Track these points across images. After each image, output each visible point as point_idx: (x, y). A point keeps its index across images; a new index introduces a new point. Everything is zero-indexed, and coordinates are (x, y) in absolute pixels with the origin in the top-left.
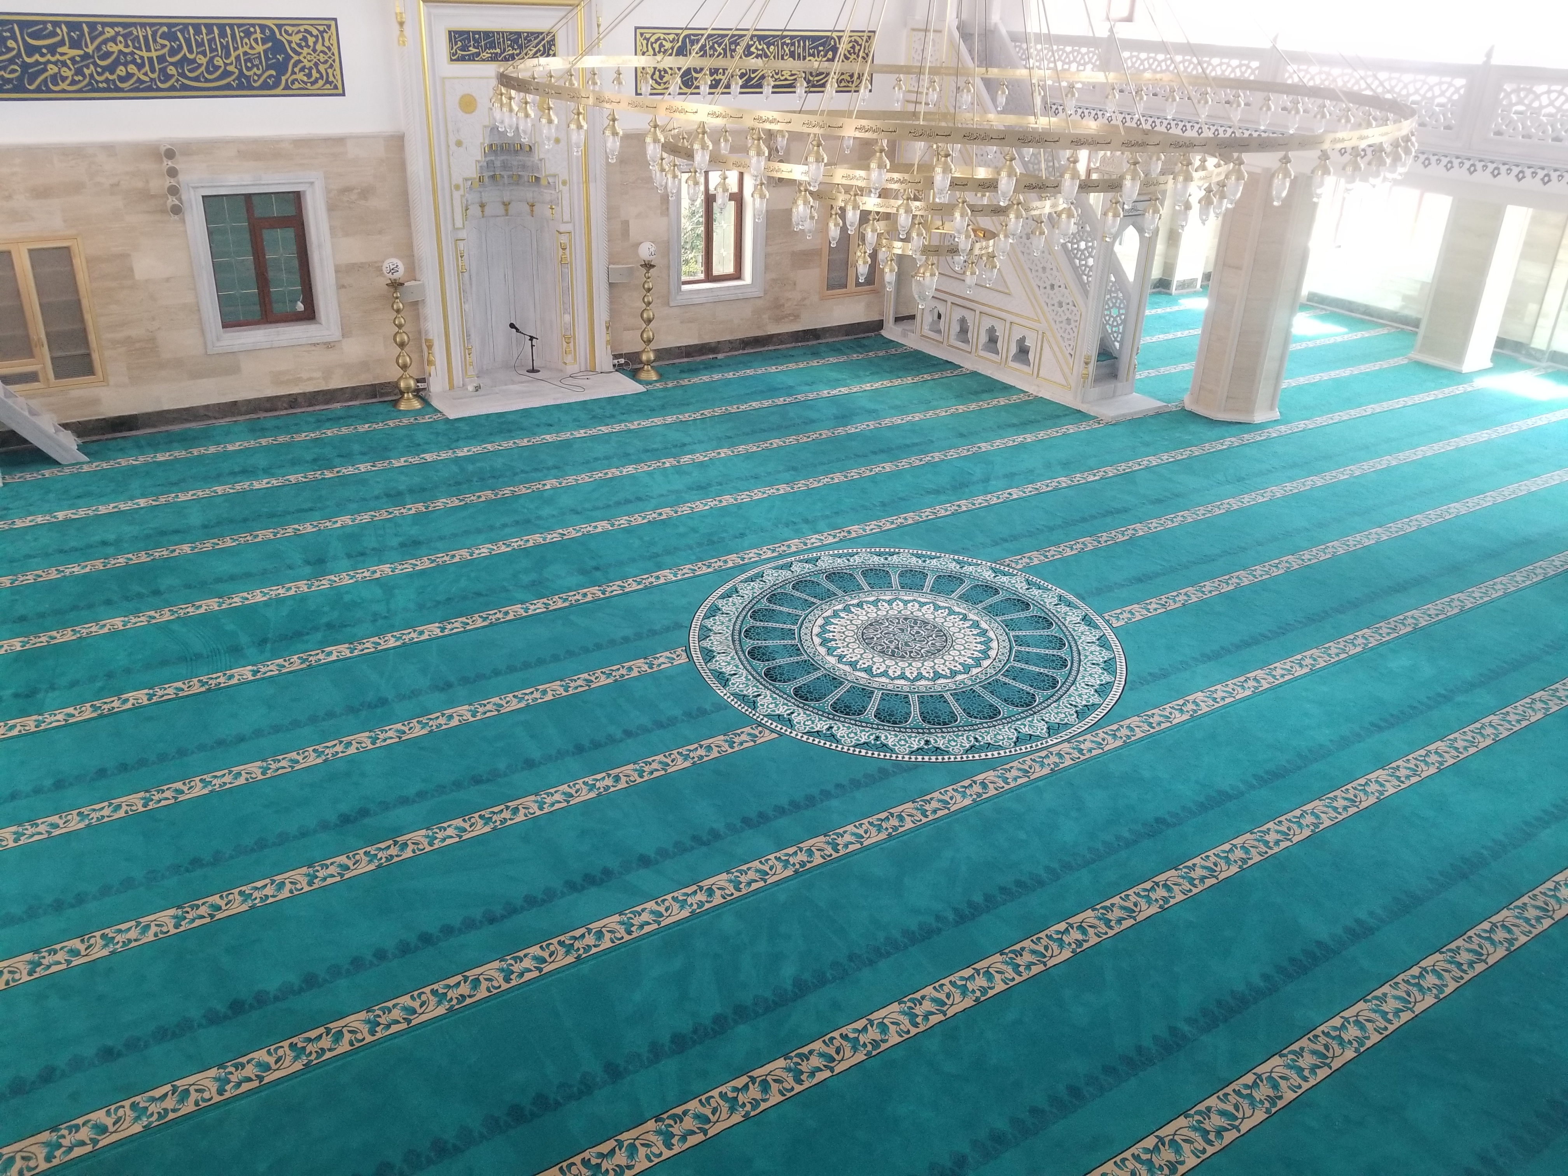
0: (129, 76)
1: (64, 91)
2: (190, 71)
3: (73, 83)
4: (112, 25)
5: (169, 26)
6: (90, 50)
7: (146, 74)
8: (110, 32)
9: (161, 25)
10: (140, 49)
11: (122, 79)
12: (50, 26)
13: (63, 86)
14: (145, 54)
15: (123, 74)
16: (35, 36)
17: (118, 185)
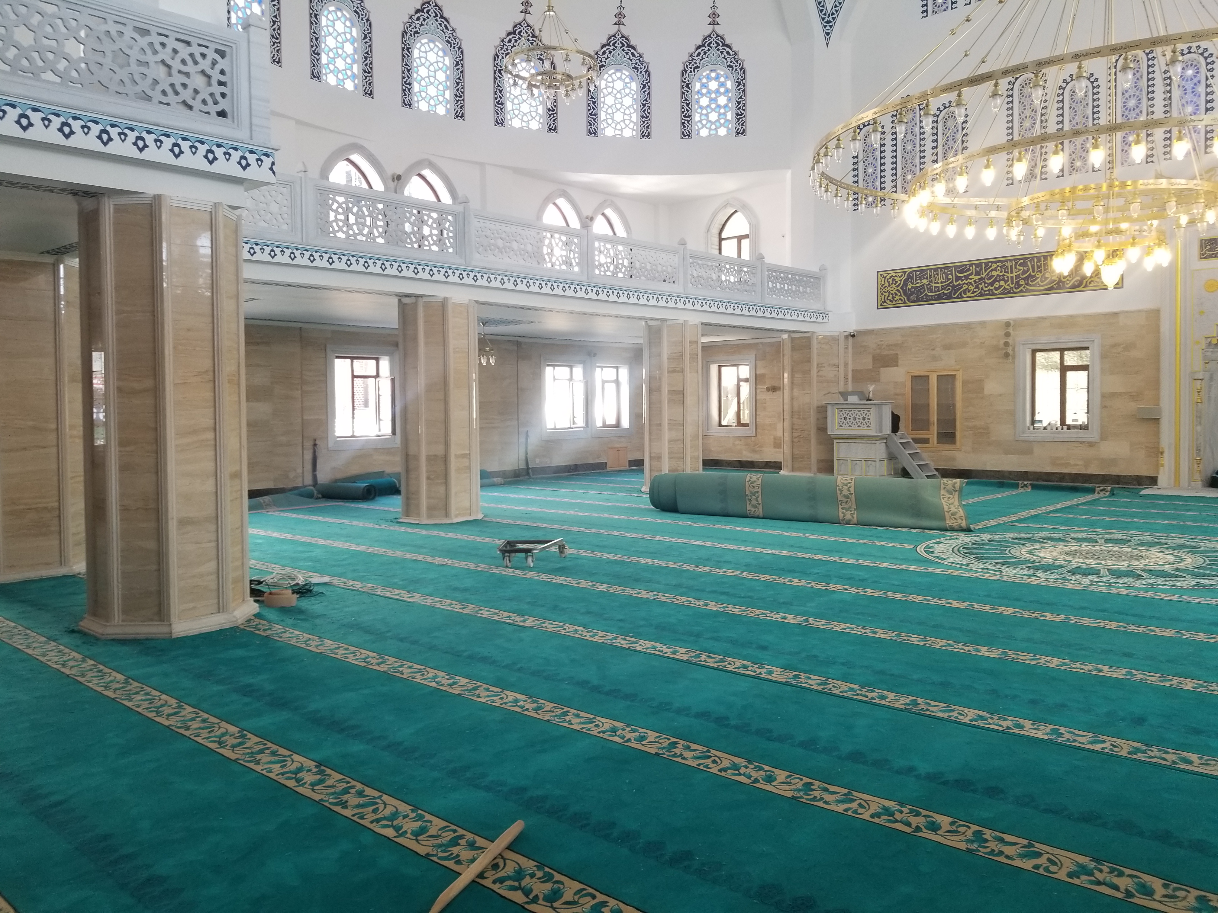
0: (1000, 286)
1: (968, 297)
2: (1031, 281)
3: (974, 292)
4: (996, 262)
5: (1024, 259)
6: (983, 276)
7: (1008, 285)
8: (995, 265)
9: (1021, 259)
10: (1007, 272)
11: (996, 289)
12: (968, 267)
13: (968, 294)
14: (1010, 275)
15: (997, 286)
16: (960, 272)
17: (984, 343)
